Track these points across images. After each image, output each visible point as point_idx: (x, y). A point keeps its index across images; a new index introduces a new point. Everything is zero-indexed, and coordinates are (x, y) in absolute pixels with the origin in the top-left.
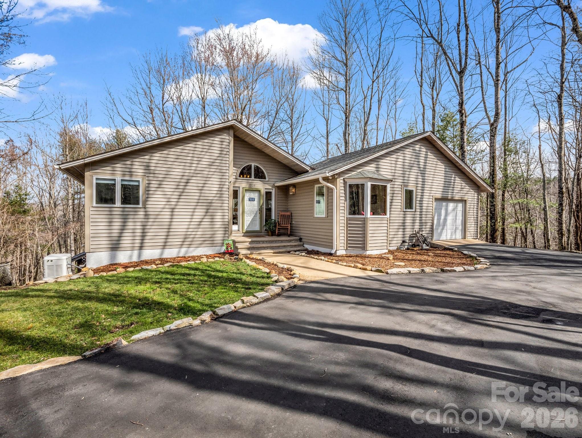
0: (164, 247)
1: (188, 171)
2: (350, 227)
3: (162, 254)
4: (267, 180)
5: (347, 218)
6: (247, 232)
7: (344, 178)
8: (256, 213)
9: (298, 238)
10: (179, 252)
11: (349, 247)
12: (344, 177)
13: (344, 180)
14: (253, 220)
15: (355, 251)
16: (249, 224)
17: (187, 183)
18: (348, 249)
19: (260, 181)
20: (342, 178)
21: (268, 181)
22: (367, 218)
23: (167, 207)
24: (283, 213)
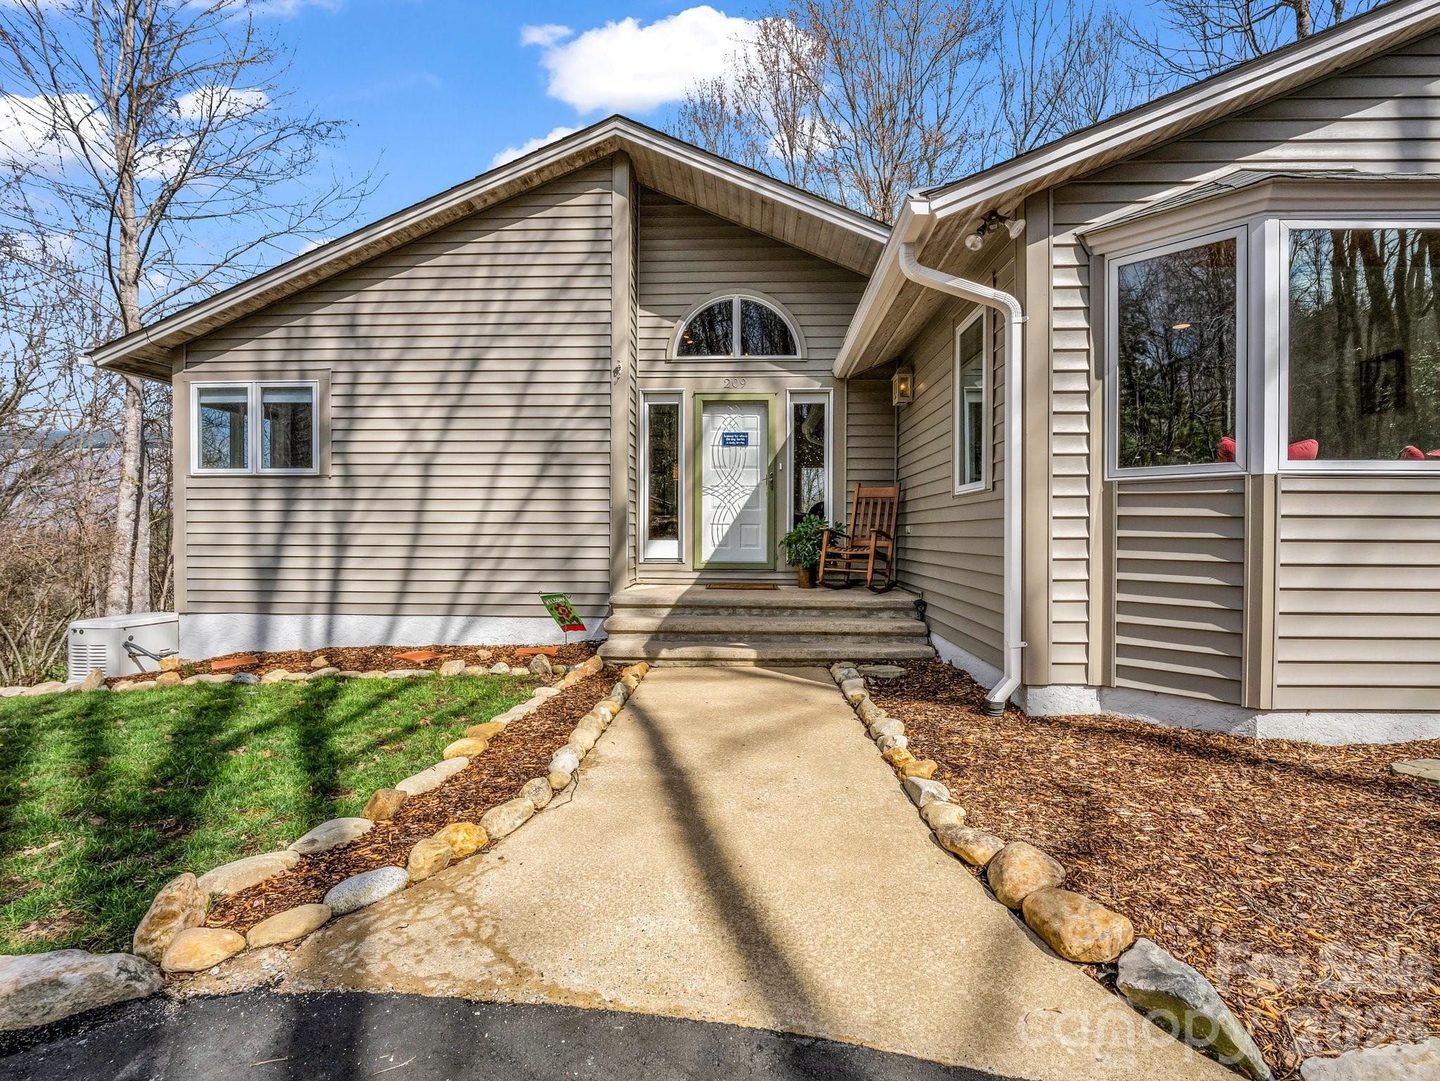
0: (397, 609)
1: (473, 331)
2: (1124, 542)
3: (390, 631)
4: (799, 356)
5: (1107, 486)
6: (712, 567)
7: (1081, 237)
8: (755, 494)
9: (912, 598)
10: (443, 631)
11: (1123, 671)
12: (1080, 230)
13: (1082, 245)
14: (741, 521)
15: (1164, 705)
16: (726, 538)
17: (472, 372)
18: (1118, 682)
19: (771, 361)
20: (1068, 237)
21: (804, 361)
22: (1259, 478)
23: (408, 459)
24: (866, 491)
